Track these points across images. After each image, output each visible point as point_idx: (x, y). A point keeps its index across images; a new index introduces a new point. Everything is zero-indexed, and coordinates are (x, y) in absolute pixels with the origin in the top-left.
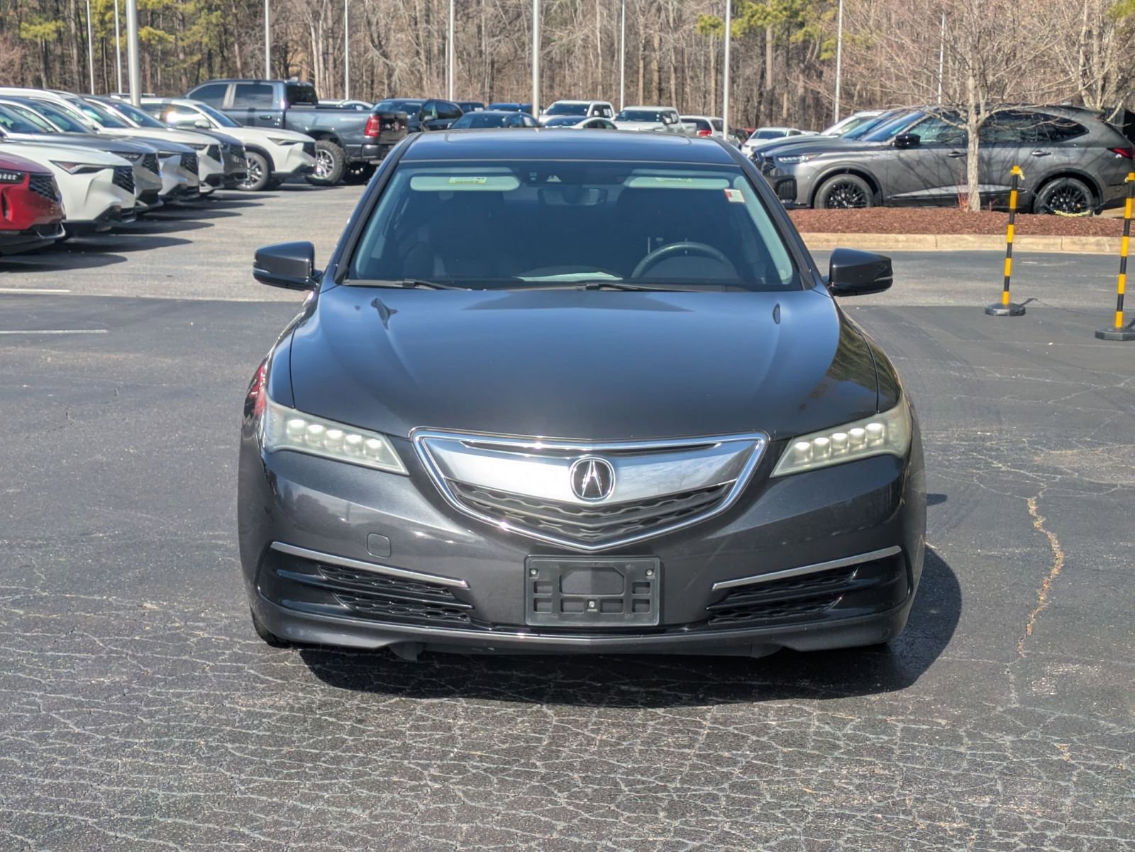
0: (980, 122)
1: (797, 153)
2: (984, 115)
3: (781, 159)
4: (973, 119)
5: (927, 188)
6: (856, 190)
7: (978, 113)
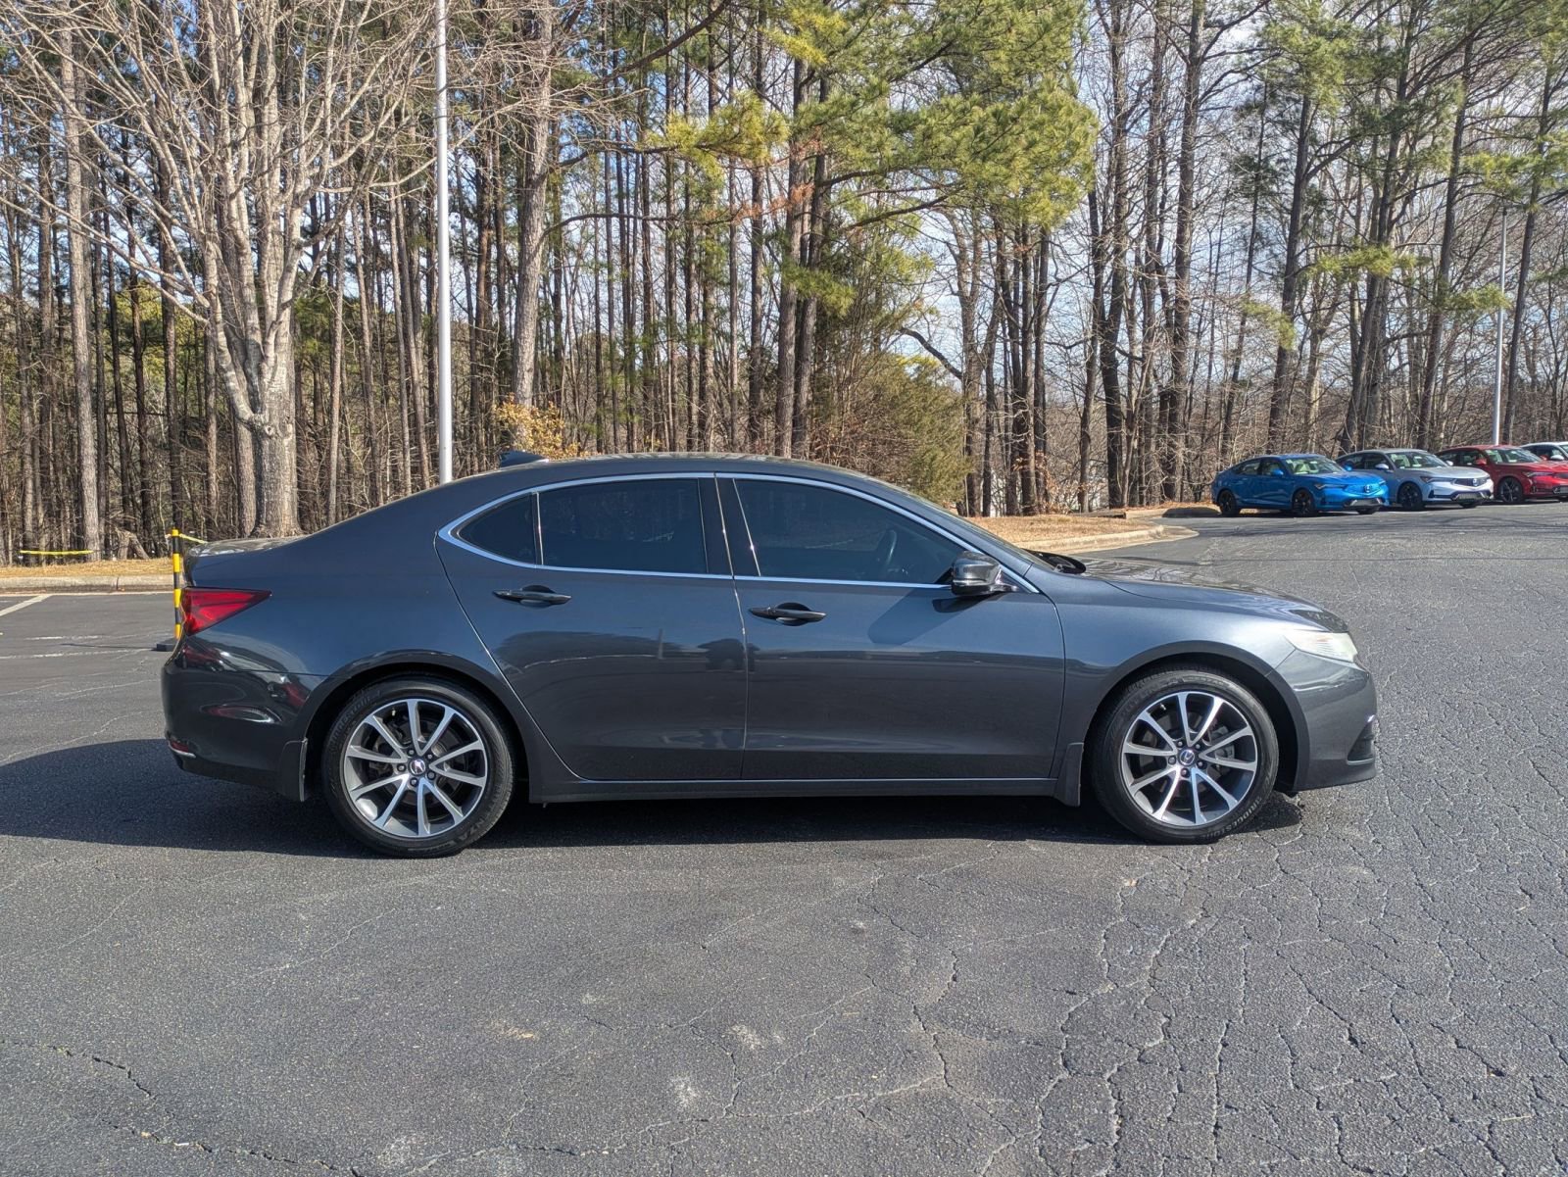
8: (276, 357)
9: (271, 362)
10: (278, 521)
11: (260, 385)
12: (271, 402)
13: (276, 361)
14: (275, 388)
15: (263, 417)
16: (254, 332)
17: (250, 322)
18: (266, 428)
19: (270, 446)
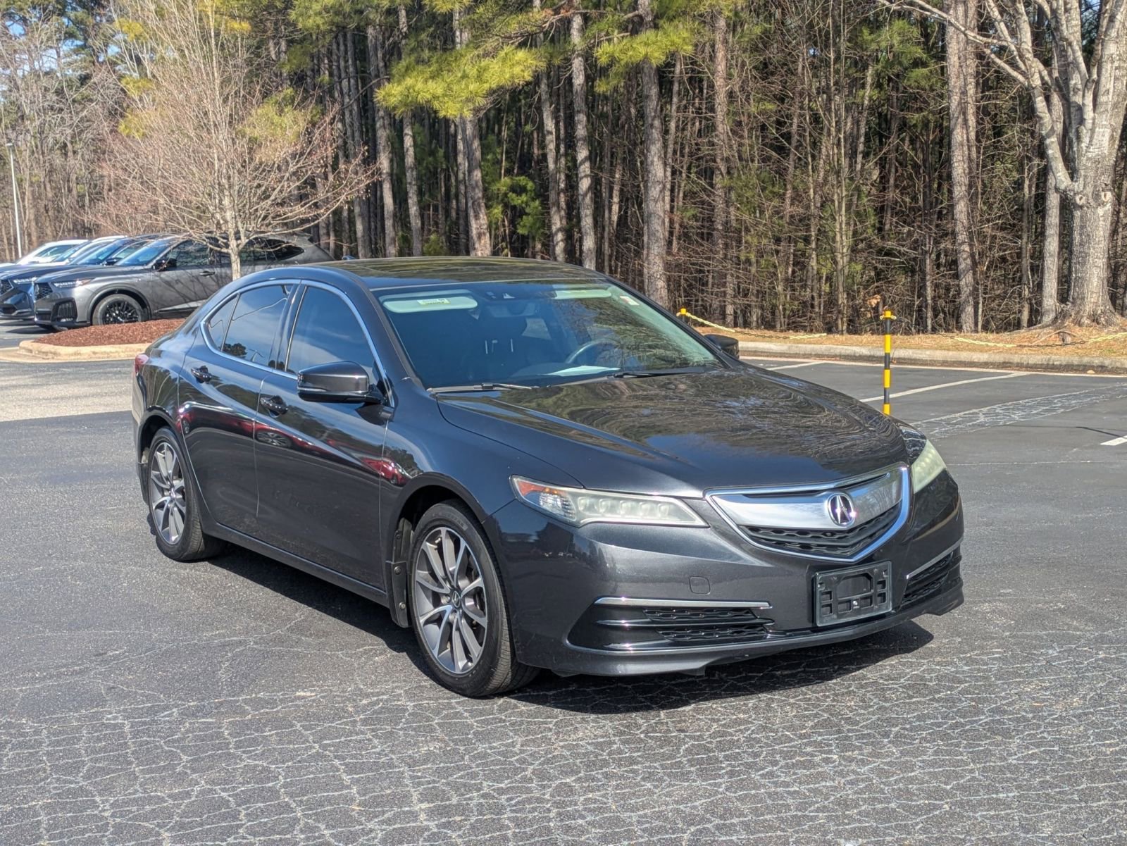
0: (241, 247)
1: (71, 278)
2: (244, 241)
3: (57, 285)
4: (233, 243)
5: (186, 302)
6: (128, 307)
7: (238, 238)
8: (1094, 119)
9: (1089, 123)
10: (1083, 299)
11: (1078, 151)
12: (1087, 168)
13: (1093, 123)
14: (1093, 152)
15: (1078, 186)
16: (1075, 93)
17: (1073, 82)
18: (1077, 198)
19: (1082, 217)
